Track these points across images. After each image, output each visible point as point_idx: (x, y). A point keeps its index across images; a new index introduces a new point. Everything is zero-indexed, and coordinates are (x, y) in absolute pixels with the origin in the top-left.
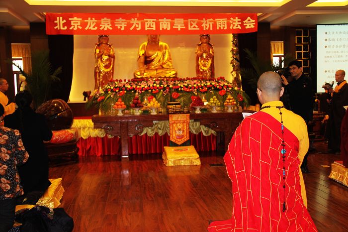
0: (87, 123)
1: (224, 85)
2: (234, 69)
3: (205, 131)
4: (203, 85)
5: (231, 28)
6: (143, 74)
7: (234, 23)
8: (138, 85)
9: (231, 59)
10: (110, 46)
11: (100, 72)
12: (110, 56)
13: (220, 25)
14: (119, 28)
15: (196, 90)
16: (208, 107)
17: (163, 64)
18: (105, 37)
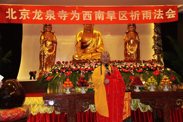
0: (37, 100)
1: (157, 66)
2: (155, 52)
3: (142, 108)
4: (138, 66)
5: (155, 18)
6: (81, 57)
7: (157, 14)
8: (82, 66)
9: (153, 44)
10: (53, 33)
11: (44, 55)
12: (53, 42)
13: (146, 16)
14: (61, 18)
15: (132, 70)
16: (145, 85)
17: (97, 48)
18: (49, 26)
